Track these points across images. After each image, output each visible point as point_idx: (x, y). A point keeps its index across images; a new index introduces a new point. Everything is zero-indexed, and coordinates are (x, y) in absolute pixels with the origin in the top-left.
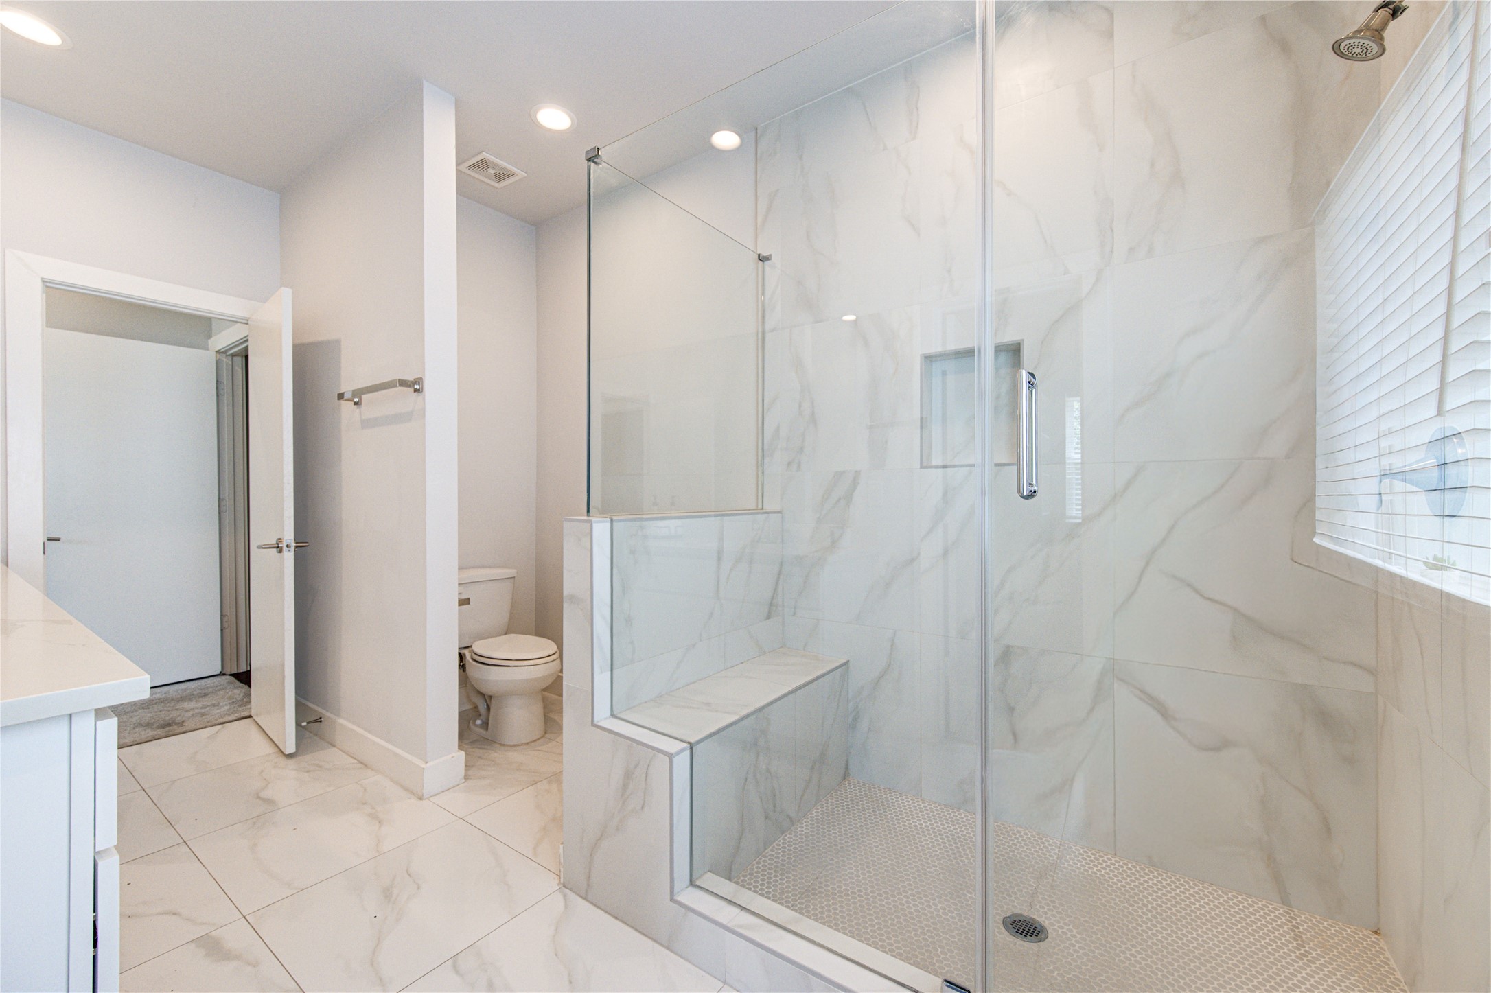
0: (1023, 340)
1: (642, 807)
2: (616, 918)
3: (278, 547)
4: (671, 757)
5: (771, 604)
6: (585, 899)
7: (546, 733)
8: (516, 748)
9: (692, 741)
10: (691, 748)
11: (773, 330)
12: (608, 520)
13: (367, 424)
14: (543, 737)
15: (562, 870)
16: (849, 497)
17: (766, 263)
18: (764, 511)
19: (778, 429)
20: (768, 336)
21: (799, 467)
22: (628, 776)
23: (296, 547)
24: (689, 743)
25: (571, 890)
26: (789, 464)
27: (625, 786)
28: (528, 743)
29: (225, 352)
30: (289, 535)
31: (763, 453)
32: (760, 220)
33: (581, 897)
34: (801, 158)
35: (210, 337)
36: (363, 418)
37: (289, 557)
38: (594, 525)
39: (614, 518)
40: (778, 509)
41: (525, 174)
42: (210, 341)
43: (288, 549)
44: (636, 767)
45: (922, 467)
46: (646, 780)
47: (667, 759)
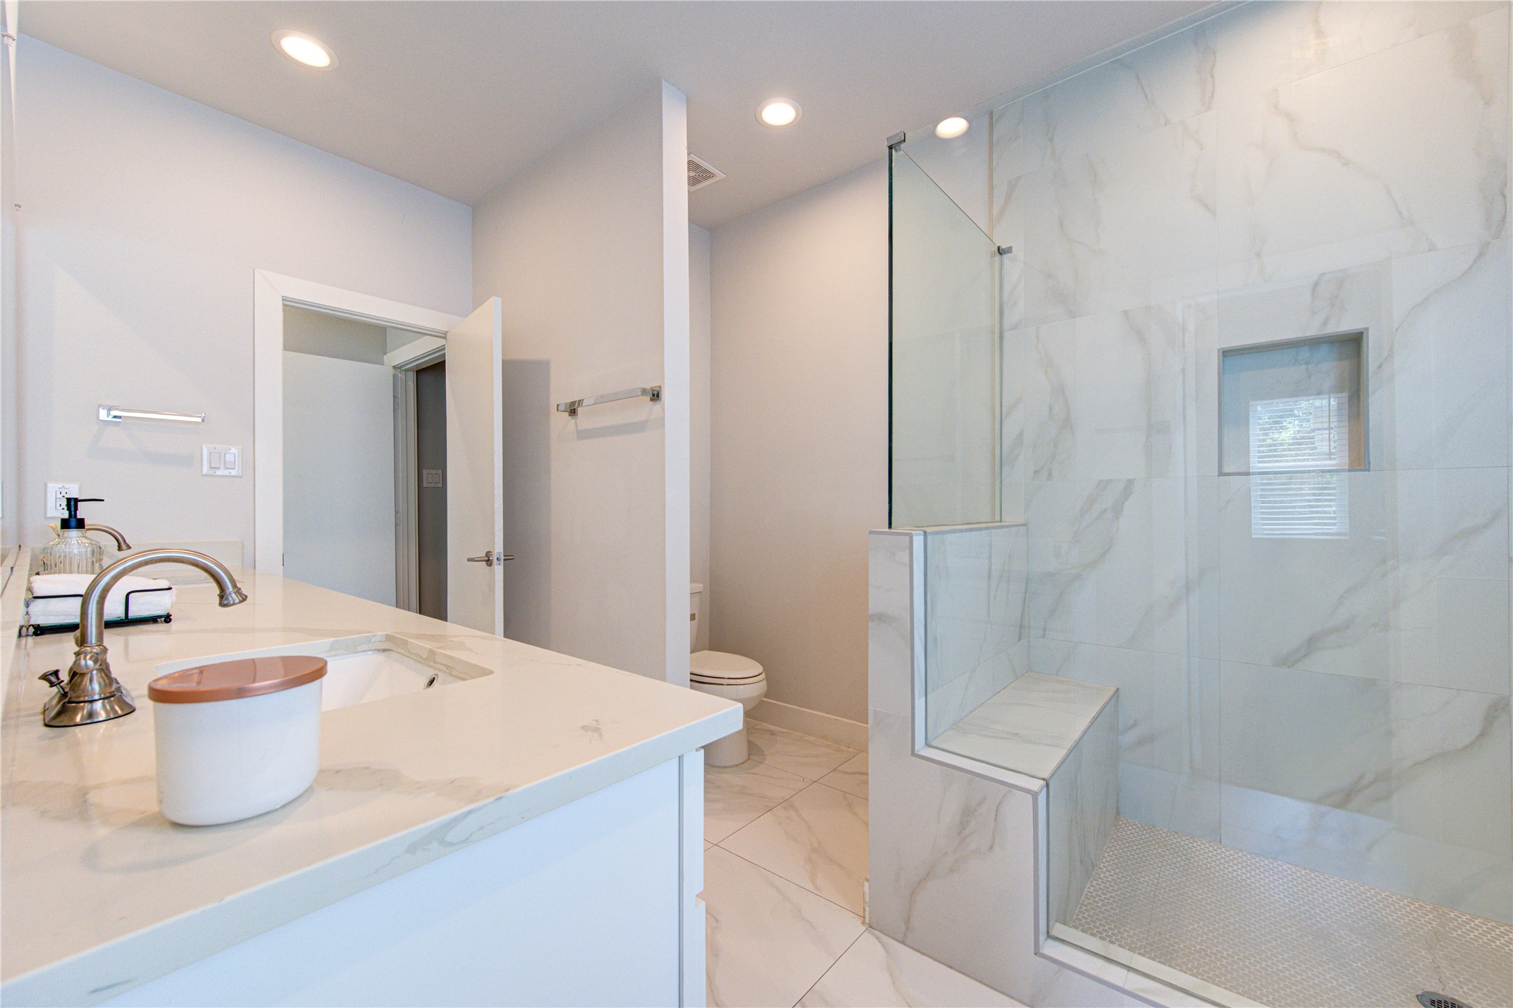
0: (1367, 329)
1: (991, 848)
2: (950, 967)
3: (489, 560)
4: (1035, 795)
5: (1021, 626)
6: (903, 943)
7: (749, 755)
8: (728, 770)
9: (1046, 776)
10: (1047, 786)
11: (1015, 327)
12: (922, 533)
13: (582, 435)
14: (749, 759)
15: (867, 909)
16: (1118, 510)
17: (1005, 256)
18: (1003, 524)
19: (1021, 434)
20: (1007, 335)
21: (1050, 475)
22: (967, 814)
23: (505, 560)
24: (1044, 779)
25: (881, 931)
26: (1036, 472)
27: (963, 824)
28: (737, 765)
29: (400, 367)
30: (498, 549)
31: (1000, 463)
32: (995, 212)
33: (899, 942)
34: (1051, 140)
35: (385, 353)
36: (579, 428)
37: (499, 569)
38: (915, 538)
39: (929, 530)
40: (1022, 521)
41: (725, 176)
42: (385, 356)
43: (498, 562)
44: (980, 804)
45: (1221, 474)
46: (996, 818)
47: (1030, 797)
